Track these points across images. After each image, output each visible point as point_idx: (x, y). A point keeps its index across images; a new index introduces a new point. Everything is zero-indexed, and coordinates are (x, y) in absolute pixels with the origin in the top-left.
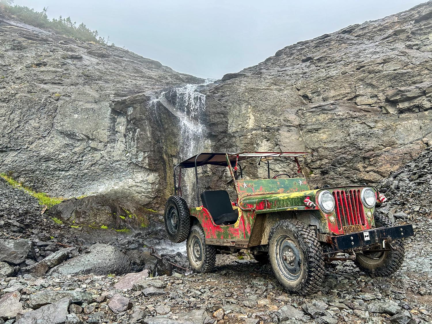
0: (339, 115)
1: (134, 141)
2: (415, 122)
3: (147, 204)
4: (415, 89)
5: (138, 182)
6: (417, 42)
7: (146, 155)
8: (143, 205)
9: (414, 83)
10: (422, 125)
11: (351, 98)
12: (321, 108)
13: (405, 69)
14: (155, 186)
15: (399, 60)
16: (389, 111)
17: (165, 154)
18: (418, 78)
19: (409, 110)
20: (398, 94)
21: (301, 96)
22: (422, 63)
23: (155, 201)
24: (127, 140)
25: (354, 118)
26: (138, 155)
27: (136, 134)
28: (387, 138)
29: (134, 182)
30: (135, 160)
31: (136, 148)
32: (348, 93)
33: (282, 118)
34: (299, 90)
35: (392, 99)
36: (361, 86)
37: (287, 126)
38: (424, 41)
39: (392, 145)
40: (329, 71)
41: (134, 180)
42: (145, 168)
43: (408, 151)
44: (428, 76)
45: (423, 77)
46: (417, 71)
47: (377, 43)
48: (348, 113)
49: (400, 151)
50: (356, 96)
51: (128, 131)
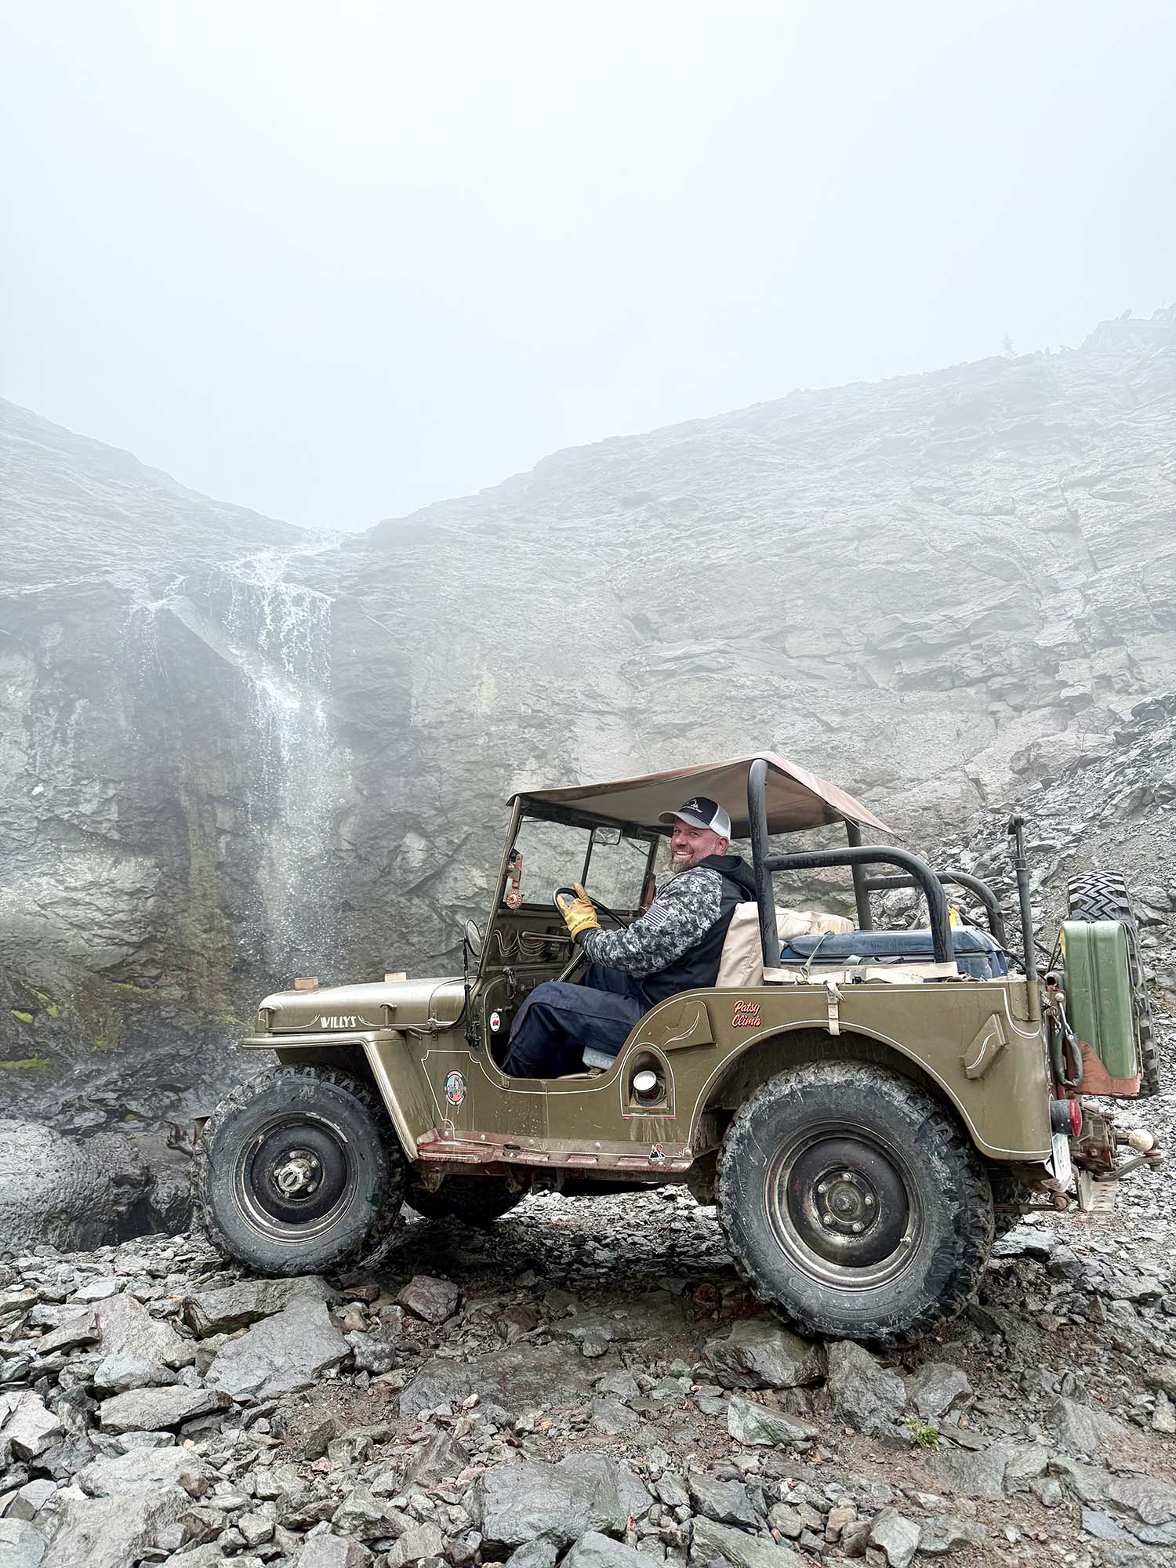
0: (743, 686)
1: (64, 743)
2: (944, 717)
3: (114, 966)
4: (942, 621)
5: (75, 889)
6: (941, 483)
7: (111, 792)
8: (97, 969)
9: (941, 604)
10: (963, 726)
11: (770, 633)
12: (691, 663)
13: (915, 563)
14: (144, 903)
15: (900, 534)
16: (875, 678)
17: (187, 791)
18: (949, 591)
19: (928, 681)
20: (901, 635)
21: (627, 617)
22: (960, 550)
23: (143, 956)
24: (37, 738)
25: (785, 697)
26: (80, 791)
27: (73, 717)
28: (876, 761)
29: (61, 887)
30: (66, 809)
31: (73, 767)
32: (762, 620)
33: (578, 685)
34: (621, 599)
35: (884, 647)
36: (800, 602)
37: (595, 712)
38: (960, 482)
39: (890, 781)
40: (708, 549)
41: (62, 882)
42: (105, 839)
43: (930, 802)
44: (974, 586)
45: (962, 587)
46: (947, 569)
47: (836, 472)
48: (766, 680)
49: (912, 799)
50: (786, 631)
51: (40, 705)
